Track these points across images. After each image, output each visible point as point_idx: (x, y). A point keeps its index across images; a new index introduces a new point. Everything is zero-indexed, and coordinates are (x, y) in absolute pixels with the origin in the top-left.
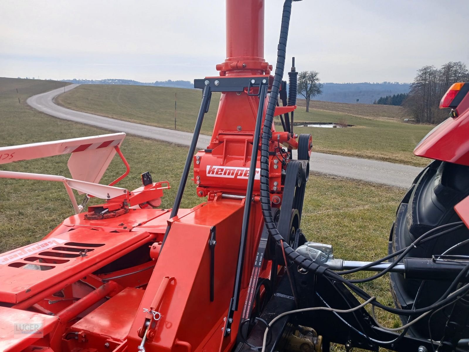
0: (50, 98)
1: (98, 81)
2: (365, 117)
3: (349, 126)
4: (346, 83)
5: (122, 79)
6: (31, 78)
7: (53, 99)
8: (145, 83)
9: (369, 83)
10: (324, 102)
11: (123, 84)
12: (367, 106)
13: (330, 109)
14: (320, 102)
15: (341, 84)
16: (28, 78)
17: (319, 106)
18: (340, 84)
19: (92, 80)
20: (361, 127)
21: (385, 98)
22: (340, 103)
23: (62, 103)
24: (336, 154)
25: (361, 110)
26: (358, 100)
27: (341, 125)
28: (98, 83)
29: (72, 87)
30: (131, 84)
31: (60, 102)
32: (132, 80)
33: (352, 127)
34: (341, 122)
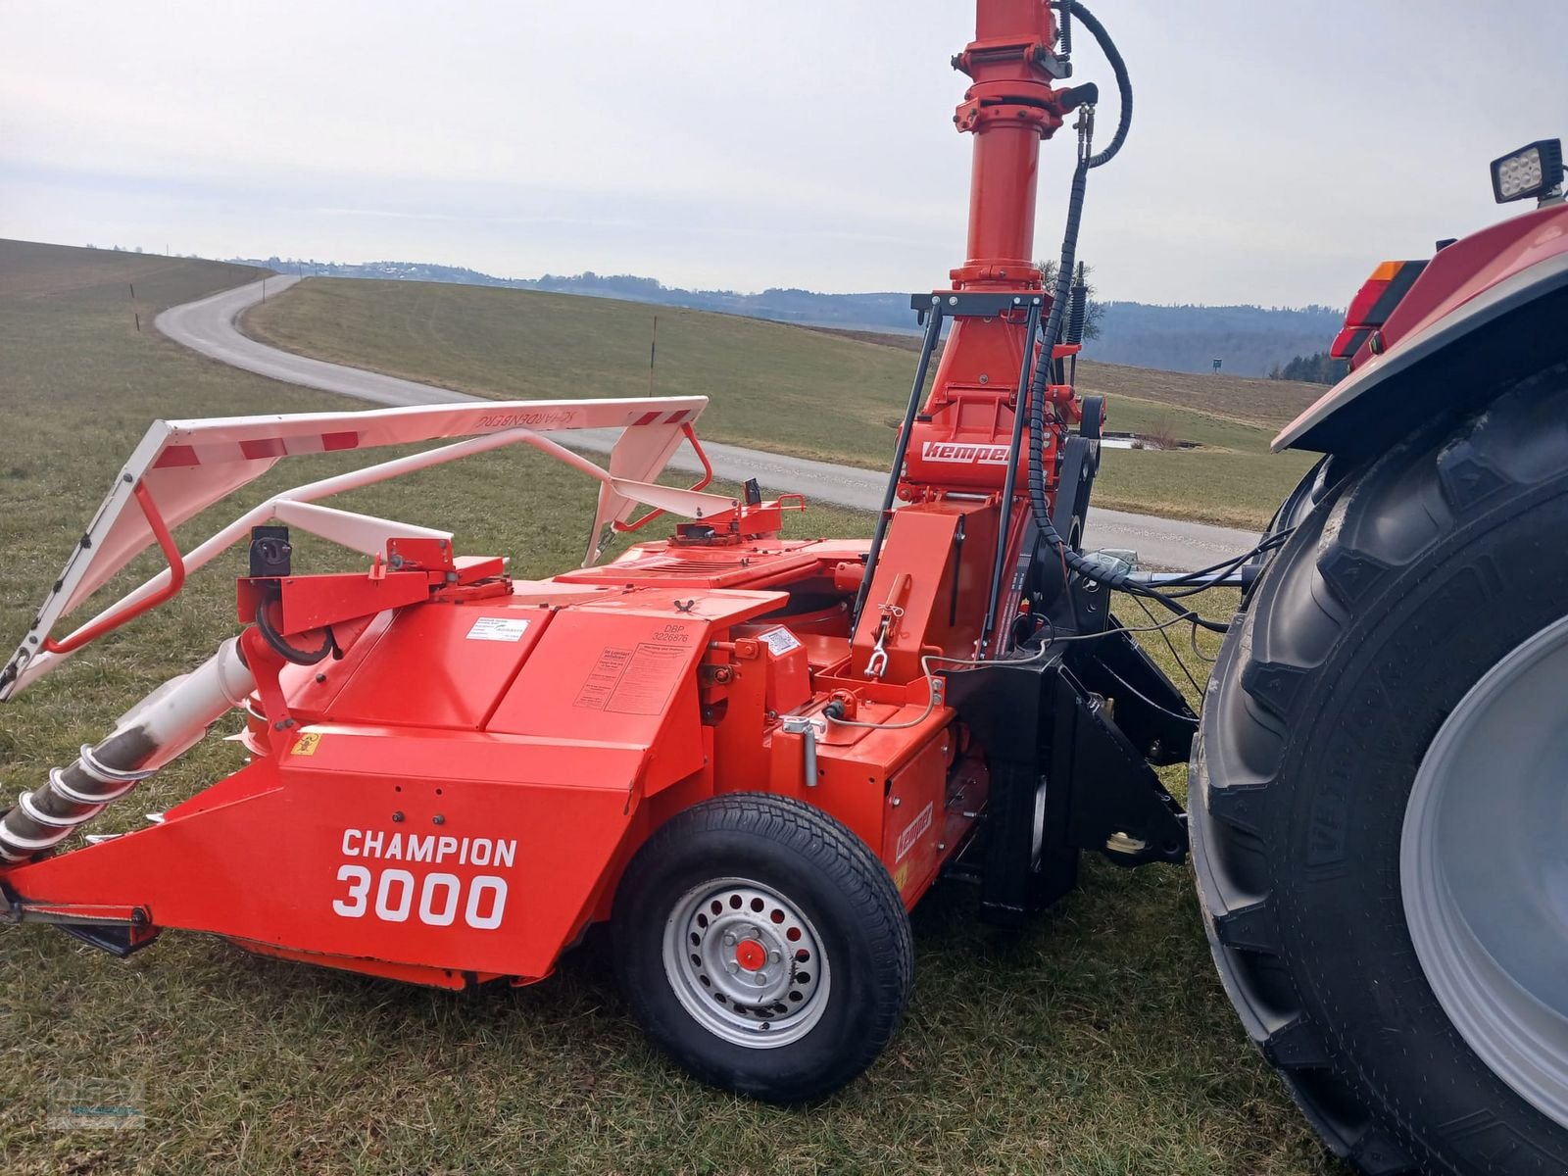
0: (224, 319)
1: (352, 269)
2: (1238, 421)
3: (1185, 445)
4: (1181, 305)
5: (431, 265)
6: (131, 249)
7: (233, 321)
8: (507, 278)
9: (1259, 307)
10: (1106, 366)
11: (435, 280)
12: (1250, 385)
13: (1123, 391)
14: (1092, 363)
15: (1164, 306)
16: (121, 248)
17: (1086, 380)
18: (1161, 308)
19: (332, 265)
20: (1223, 451)
21: (1310, 359)
22: (1157, 372)
23: (269, 335)
24: (1141, 513)
25: (1228, 397)
26: (1217, 364)
27: (1158, 440)
28: (351, 272)
29: (279, 284)
30: (462, 280)
31: (259, 331)
32: (464, 269)
33: (1195, 450)
34: (1159, 433)
